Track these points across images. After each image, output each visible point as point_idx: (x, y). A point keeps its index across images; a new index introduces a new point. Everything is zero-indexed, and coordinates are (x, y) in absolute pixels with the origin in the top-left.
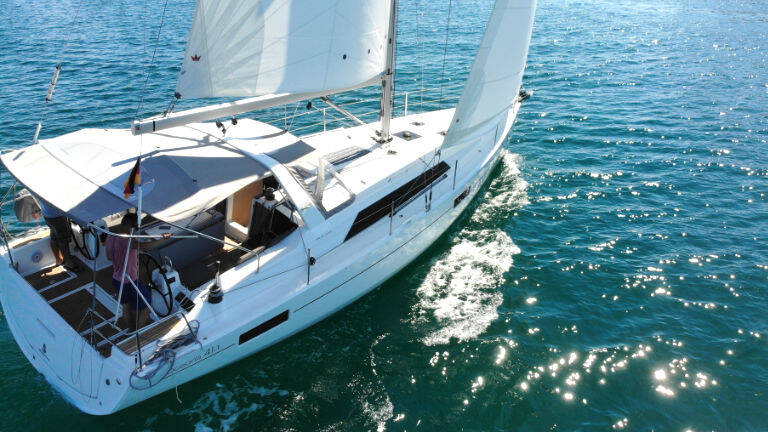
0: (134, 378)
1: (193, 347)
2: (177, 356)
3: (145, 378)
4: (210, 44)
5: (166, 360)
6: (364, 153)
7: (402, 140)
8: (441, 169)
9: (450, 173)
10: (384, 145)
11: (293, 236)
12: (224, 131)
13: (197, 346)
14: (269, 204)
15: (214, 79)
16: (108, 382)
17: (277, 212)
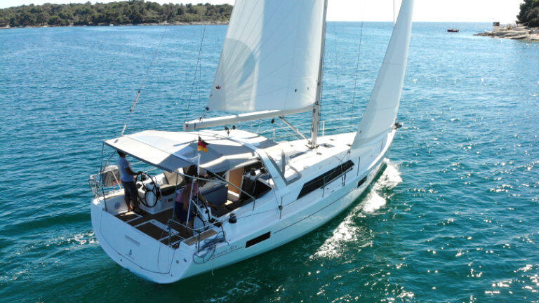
0: (195, 256)
1: (223, 244)
2: (217, 248)
3: (201, 257)
4: (226, 79)
5: (211, 249)
6: (302, 153)
7: (324, 148)
8: (349, 165)
9: (355, 167)
10: (314, 150)
11: (270, 193)
12: (228, 133)
13: (227, 244)
14: (253, 178)
15: (227, 100)
16: (177, 262)
17: (258, 182)
